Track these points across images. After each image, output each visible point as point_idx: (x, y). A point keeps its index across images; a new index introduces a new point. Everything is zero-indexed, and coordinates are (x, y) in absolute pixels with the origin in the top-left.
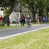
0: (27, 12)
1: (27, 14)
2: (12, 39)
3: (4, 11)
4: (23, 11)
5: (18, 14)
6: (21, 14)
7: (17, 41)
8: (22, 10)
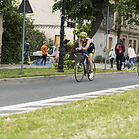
0: (135, 34)
1: (135, 41)
2: (92, 102)
3: (76, 29)
4: (125, 32)
5: (111, 38)
6: (118, 38)
7: (105, 108)
8: (122, 29)
